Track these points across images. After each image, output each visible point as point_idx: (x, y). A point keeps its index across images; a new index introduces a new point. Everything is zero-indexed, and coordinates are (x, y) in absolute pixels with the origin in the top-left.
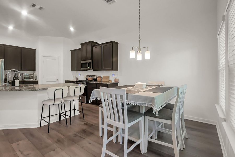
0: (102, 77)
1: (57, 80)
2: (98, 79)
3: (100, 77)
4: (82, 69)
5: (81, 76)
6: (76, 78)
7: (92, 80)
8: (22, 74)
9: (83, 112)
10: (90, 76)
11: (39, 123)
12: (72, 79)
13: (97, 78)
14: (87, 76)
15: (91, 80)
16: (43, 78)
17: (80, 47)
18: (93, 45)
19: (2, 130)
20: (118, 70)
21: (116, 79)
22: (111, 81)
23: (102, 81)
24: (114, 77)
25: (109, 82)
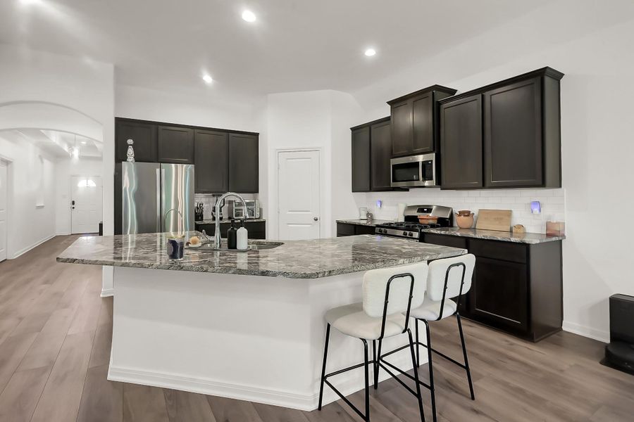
0: (476, 213)
1: (316, 220)
2: (458, 221)
3: (467, 214)
4: (393, 185)
5: (384, 207)
6: (368, 214)
8: (231, 202)
9: (467, 368)
10: (421, 209)
11: (315, 395)
12: (355, 216)
13: (452, 217)
14: (410, 208)
15: (431, 222)
16: (279, 212)
17: (388, 114)
18: (440, 97)
19: (208, 397)
20: (560, 186)
21: (555, 222)
22: (521, 231)
23: (475, 228)
24: (538, 215)
25: (511, 231)
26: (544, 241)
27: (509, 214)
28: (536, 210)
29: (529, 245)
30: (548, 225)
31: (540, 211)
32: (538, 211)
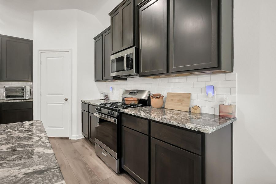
0: (165, 96)
1: (66, 100)
2: (153, 101)
3: (159, 96)
6: (106, 96)
7: (136, 103)
13: (149, 98)
14: (126, 91)
16: (41, 95)
20: (232, 71)
21: (227, 104)
22: (197, 111)
23: (164, 108)
24: (212, 98)
25: (190, 112)
26: (220, 127)
27: (189, 96)
28: (210, 93)
29: (205, 133)
30: (221, 107)
31: (214, 94)
32: (212, 95)
